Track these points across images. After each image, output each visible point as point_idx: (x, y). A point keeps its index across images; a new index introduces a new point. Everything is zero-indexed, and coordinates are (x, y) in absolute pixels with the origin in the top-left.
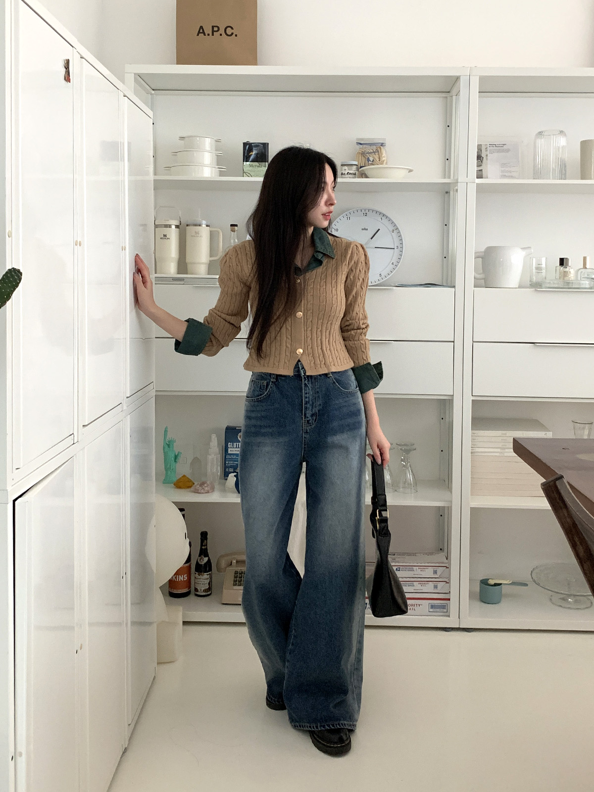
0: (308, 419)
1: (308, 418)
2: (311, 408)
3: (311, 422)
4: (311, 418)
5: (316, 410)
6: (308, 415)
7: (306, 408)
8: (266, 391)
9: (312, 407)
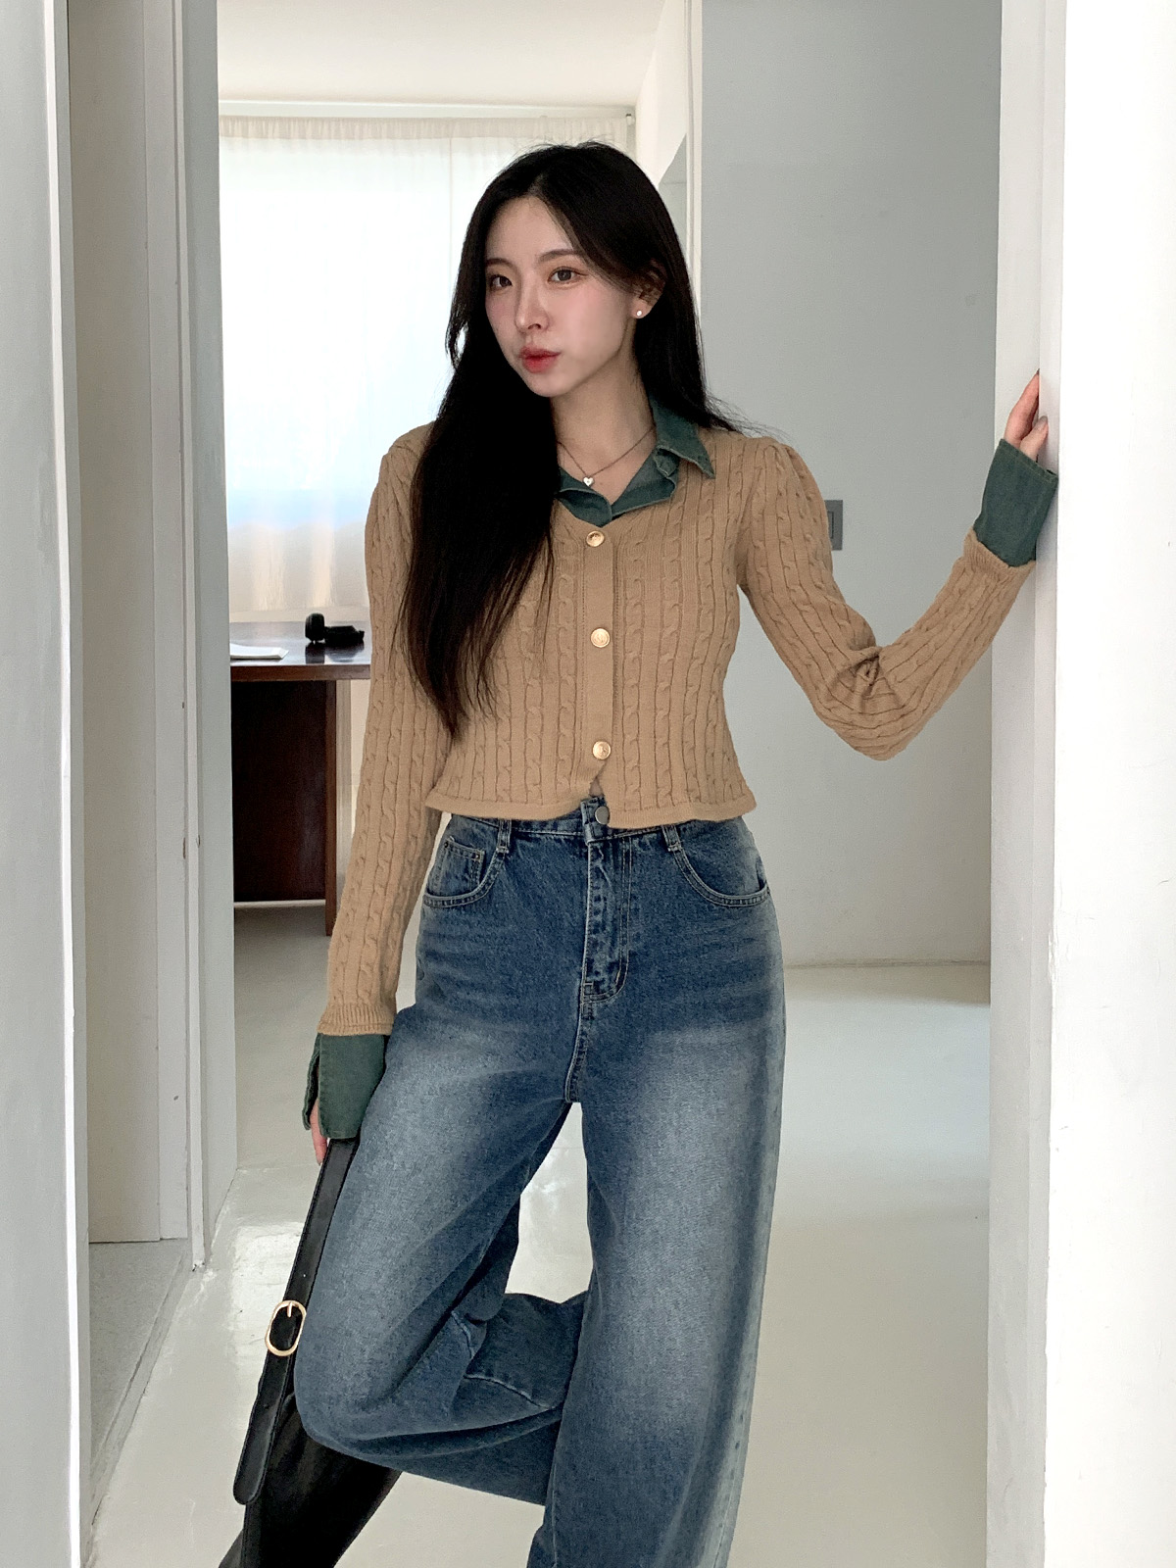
0: (598, 979)
1: (597, 973)
2: (609, 944)
3: (604, 986)
4: (606, 976)
5: (622, 951)
6: (599, 966)
7: (595, 944)
8: (481, 880)
9: (613, 944)
